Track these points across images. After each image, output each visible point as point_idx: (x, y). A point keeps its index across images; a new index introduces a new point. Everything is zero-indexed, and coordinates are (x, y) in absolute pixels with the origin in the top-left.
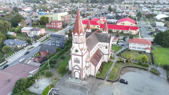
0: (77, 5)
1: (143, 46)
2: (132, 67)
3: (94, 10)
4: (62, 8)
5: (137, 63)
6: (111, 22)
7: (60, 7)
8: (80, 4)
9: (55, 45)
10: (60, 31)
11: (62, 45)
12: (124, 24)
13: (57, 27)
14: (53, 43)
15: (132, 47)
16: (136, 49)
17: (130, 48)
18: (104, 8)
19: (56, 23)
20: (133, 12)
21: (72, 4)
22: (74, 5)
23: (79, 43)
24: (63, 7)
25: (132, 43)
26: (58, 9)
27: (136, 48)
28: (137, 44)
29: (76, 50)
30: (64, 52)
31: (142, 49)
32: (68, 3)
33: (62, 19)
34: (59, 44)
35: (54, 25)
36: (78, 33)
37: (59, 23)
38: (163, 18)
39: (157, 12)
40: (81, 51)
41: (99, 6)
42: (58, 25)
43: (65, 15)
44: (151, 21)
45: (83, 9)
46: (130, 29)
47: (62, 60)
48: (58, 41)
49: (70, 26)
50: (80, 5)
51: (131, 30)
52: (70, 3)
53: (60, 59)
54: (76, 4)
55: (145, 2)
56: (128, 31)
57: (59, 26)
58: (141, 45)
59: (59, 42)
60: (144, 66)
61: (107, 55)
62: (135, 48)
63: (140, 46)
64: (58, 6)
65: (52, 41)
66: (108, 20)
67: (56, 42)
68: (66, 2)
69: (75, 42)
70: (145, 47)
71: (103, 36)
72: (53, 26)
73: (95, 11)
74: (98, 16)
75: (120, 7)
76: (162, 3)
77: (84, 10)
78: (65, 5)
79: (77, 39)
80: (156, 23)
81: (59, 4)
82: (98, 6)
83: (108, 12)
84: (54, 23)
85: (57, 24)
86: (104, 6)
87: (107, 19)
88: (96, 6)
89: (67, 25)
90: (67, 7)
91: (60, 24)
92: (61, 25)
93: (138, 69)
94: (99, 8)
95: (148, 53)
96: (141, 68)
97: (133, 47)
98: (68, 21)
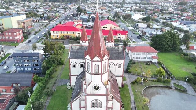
0: (32, 4)
1: (148, 54)
2: (152, 87)
3: (59, 11)
4: (11, 9)
5: (155, 79)
6: (89, 25)
7: (8, 8)
8: (36, 3)
9: (22, 69)
10: (20, 44)
11: (36, 68)
12: (106, 27)
13: (16, 38)
14: (19, 68)
15: (135, 58)
16: (141, 60)
17: (133, 60)
18: (70, 8)
19: (12, 33)
20: (106, 13)
21: (25, 3)
22: (28, 4)
23: (101, 74)
24: (13, 7)
25: (136, 53)
26: (4, 10)
27: (141, 58)
28: (142, 53)
29: (95, 87)
30: (47, 82)
31: (148, 59)
32: (18, 2)
33: (18, 25)
34: (30, 68)
35: (9, 35)
36: (100, 56)
37: (17, 33)
38: (140, 19)
39: (130, 12)
40: (106, 87)
41: (63, 5)
42: (16, 36)
43: (23, 19)
44: (129, 22)
45: (43, 9)
46: (118, 34)
47: (50, 98)
48: (28, 63)
49: (34, 34)
50: (37, 5)
51: (120, 34)
52: (21, 3)
53: (46, 97)
54: (30, 3)
55: (111, 2)
56: (117, 37)
57: (18, 37)
58: (146, 54)
59: (30, 65)
60: (164, 82)
61: (121, 76)
62: (139, 58)
63: (145, 56)
64: (4, 6)
65: (17, 65)
66: (84, 23)
67: (25, 64)
68: (14, 1)
69: (94, 72)
70: (150, 56)
71: (112, 50)
72: (7, 37)
73: (61, 12)
74: (69, 18)
75: (88, 7)
76: (128, 3)
77: (45, 11)
78: (13, 4)
79: (97, 67)
80: (138, 25)
81: (4, 3)
82: (61, 6)
83: (78, 13)
84: (8, 32)
85: (15, 34)
86: (69, 6)
87: (82, 22)
88: (59, 6)
89: (30, 34)
90: (18, 8)
91: (20, 34)
92: (22, 35)
93: (161, 88)
94: (64, 8)
95: (155, 63)
96: (164, 87)
97: (137, 58)
98: (29, 27)
